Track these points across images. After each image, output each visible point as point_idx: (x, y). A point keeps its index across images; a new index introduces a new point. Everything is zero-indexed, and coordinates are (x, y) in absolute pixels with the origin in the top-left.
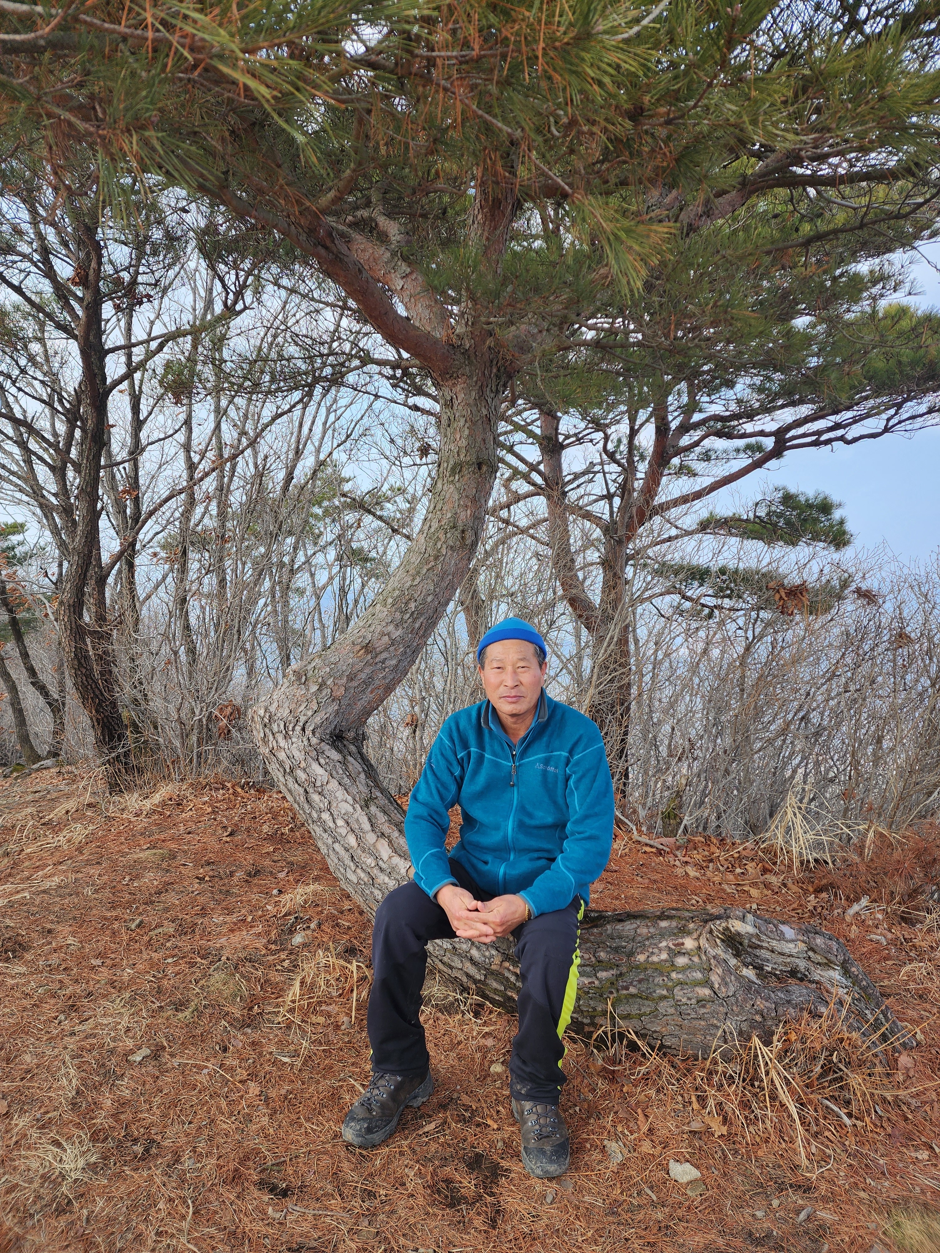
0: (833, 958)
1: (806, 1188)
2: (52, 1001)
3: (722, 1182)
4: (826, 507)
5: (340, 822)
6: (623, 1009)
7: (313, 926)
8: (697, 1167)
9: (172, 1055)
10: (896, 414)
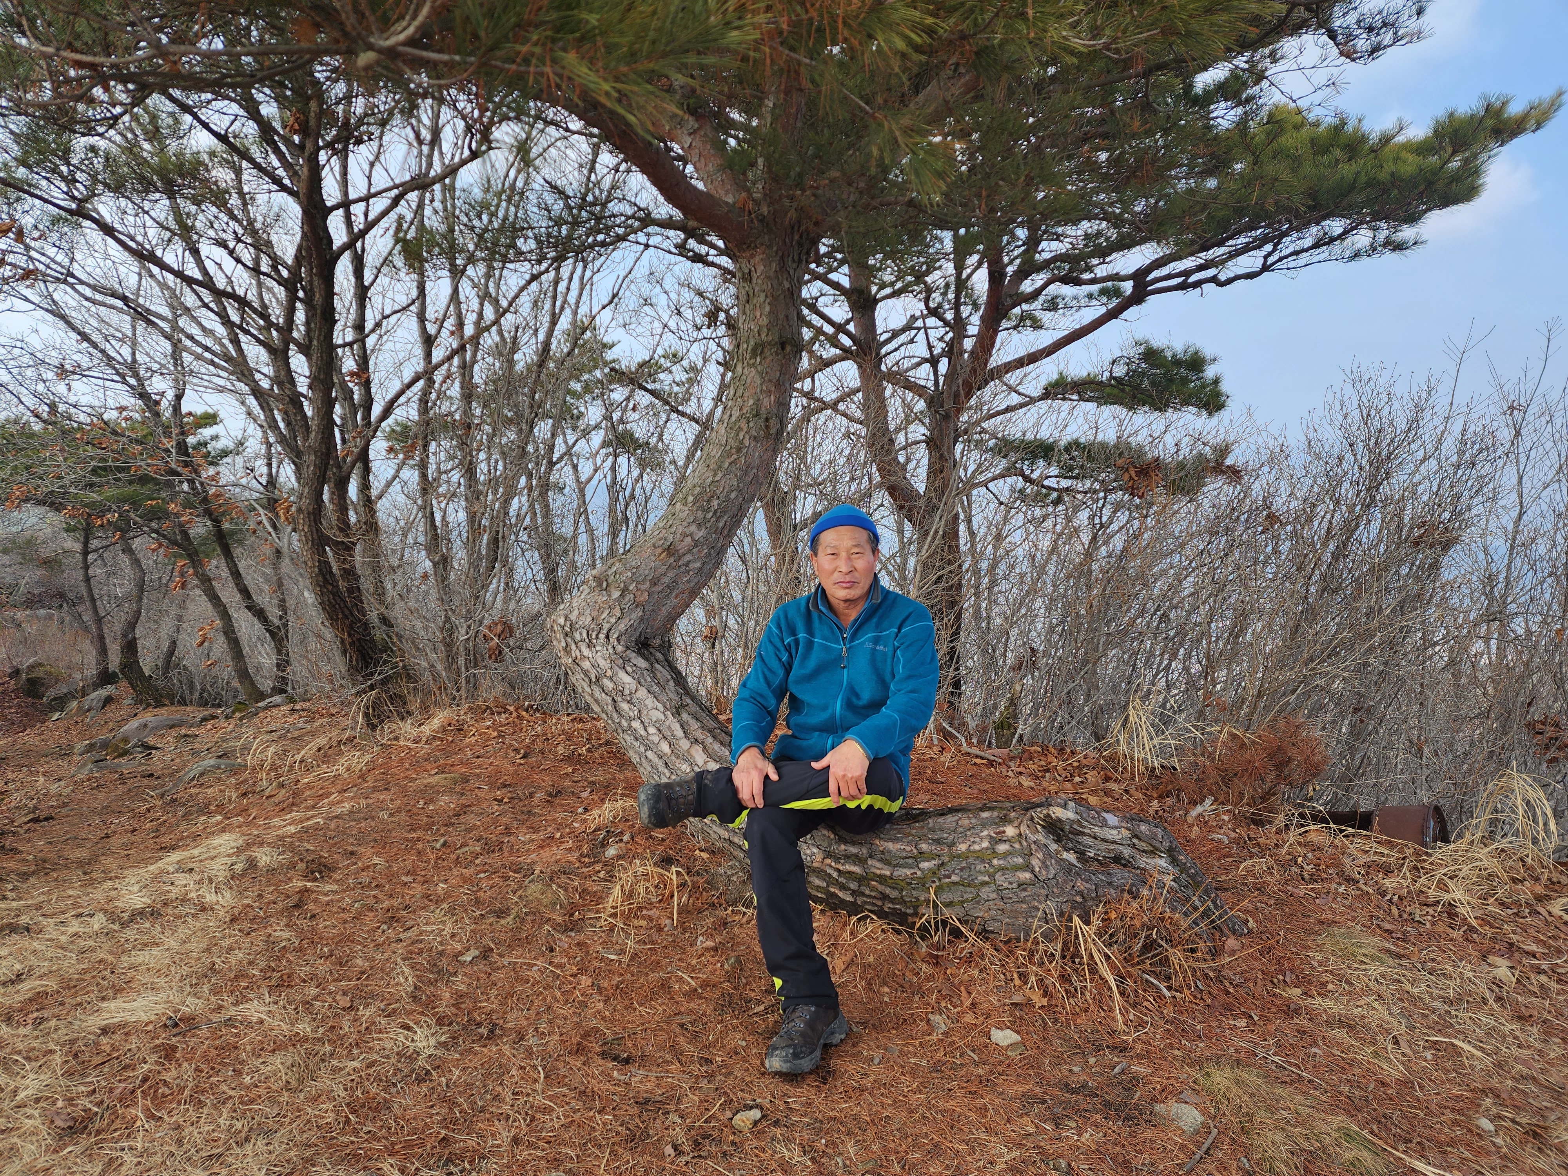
0: (1158, 845)
1: (1122, 1049)
2: (371, 914)
3: (1042, 1046)
4: (1196, 363)
5: (652, 730)
6: (946, 897)
7: (626, 838)
8: (1018, 1033)
9: (501, 956)
10: (1273, 251)
